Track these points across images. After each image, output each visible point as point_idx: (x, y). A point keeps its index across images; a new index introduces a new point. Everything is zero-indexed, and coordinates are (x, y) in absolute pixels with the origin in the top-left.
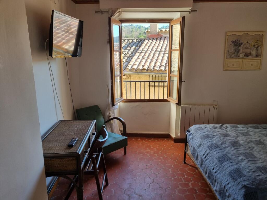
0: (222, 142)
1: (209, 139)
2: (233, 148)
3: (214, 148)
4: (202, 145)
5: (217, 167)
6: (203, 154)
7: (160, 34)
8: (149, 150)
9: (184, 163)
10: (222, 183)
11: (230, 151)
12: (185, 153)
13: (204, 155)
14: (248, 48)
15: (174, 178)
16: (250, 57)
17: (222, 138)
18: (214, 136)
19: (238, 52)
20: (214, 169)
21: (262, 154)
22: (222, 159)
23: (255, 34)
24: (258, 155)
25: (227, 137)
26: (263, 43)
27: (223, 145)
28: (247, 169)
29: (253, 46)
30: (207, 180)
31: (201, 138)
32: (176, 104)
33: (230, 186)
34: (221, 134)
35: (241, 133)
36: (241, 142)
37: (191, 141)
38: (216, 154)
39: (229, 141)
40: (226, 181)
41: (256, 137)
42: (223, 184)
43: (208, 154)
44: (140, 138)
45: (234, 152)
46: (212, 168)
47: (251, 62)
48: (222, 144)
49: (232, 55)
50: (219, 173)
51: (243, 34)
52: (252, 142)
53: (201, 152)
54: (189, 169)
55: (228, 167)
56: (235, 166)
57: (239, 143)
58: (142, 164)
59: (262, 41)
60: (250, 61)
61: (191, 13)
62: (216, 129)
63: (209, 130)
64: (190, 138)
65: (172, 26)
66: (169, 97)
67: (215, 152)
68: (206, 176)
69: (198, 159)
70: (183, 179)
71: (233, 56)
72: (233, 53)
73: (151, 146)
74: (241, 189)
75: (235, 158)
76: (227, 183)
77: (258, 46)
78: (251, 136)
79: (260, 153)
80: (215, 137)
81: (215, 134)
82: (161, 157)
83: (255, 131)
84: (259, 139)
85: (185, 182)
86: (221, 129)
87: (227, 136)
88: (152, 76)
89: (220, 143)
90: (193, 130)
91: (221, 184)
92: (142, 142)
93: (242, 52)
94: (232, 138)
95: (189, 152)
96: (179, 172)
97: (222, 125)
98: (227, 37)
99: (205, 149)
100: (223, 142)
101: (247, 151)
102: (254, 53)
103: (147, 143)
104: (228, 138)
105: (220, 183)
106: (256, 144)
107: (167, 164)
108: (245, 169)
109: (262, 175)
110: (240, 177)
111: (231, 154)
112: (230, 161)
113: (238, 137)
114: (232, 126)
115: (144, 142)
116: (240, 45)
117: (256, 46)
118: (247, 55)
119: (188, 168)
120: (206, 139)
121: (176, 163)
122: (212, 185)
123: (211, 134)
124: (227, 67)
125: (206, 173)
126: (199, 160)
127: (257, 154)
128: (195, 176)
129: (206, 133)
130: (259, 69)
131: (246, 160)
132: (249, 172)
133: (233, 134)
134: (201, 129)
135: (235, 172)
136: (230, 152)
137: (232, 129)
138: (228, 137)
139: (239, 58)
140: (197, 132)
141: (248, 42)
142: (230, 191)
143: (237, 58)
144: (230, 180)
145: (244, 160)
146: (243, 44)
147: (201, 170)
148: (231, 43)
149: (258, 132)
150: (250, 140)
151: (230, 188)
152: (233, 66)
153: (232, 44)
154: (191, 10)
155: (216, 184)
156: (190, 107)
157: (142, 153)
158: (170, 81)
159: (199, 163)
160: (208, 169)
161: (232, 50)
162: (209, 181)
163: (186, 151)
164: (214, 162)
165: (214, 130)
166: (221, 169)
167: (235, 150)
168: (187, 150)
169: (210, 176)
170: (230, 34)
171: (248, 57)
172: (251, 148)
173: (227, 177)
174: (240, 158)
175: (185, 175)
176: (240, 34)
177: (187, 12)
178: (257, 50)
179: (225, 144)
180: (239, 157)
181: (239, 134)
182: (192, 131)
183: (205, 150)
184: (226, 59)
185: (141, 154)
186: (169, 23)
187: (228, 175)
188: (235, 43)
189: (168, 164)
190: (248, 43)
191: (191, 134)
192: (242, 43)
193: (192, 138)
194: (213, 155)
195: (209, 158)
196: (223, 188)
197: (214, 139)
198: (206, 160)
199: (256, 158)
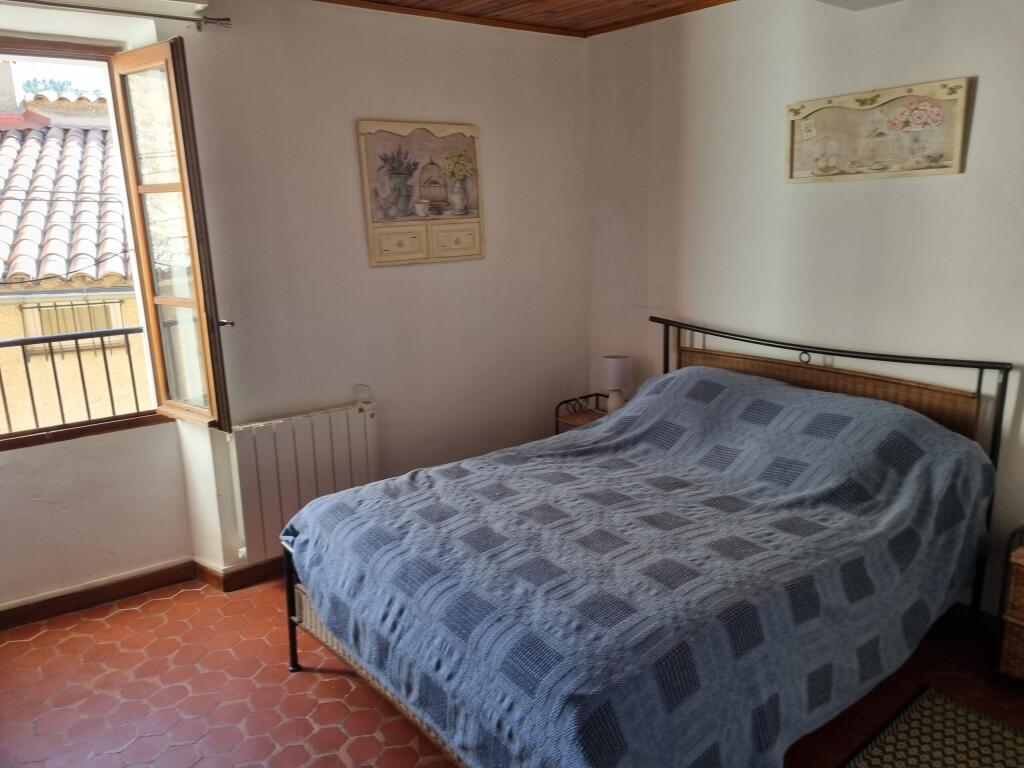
0: (437, 544)
1: (389, 546)
2: (484, 557)
3: (423, 580)
4: (366, 580)
5: (450, 653)
6: (380, 616)
7: (36, 110)
8: (110, 670)
9: (292, 671)
10: (487, 709)
11: (477, 574)
12: (292, 626)
13: (385, 617)
14: (435, 182)
15: (269, 758)
16: (447, 214)
17: (431, 528)
18: (403, 530)
19: (409, 197)
20: (442, 663)
21: (572, 553)
22: (464, 616)
23: (449, 133)
24: (564, 558)
25: (446, 522)
26: (479, 166)
27: (447, 557)
28: (557, 628)
29: (449, 174)
30: (414, 716)
31: (357, 548)
32: (212, 424)
33: (517, 714)
34: (423, 514)
35: (484, 492)
36: (497, 527)
37: (315, 571)
38: (433, 601)
39: (461, 532)
40: (499, 698)
41: (531, 496)
42: (491, 716)
43: (401, 612)
44: (44, 622)
45: (491, 571)
46: (434, 661)
47: (454, 231)
48: (441, 555)
49: (389, 208)
50: (463, 678)
51: (414, 131)
52: (527, 514)
53: (369, 611)
54: (323, 690)
55: (495, 642)
56: (513, 629)
57: (490, 530)
58: (91, 755)
59: (472, 159)
60: (449, 227)
61: (206, 27)
62: (400, 499)
63: (377, 506)
64: (307, 562)
65: (123, 78)
66: (169, 397)
67: (431, 596)
68: (409, 704)
69: (361, 642)
70: (307, 746)
71: (393, 212)
72: (392, 200)
73: (118, 643)
74: (560, 714)
75: (503, 595)
76: (506, 704)
77: (465, 177)
78: (516, 493)
79: (566, 551)
80: (407, 533)
81: (404, 519)
82: (184, 684)
83: (519, 471)
84: (541, 498)
85: (321, 756)
86: (416, 493)
87: (445, 518)
88: (39, 307)
89: (435, 551)
90: (311, 525)
91: (481, 717)
92: (63, 640)
93: (422, 198)
94: (465, 521)
95: (315, 618)
96: (286, 720)
97: (413, 478)
98: (362, 138)
99: (384, 592)
100: (443, 545)
101: (528, 555)
102: (456, 200)
103: (91, 636)
104: (452, 523)
105: (477, 717)
106: (544, 520)
107: (219, 703)
108: (550, 628)
109: (606, 633)
110: (546, 669)
111: (484, 585)
112: (494, 615)
113: (478, 509)
114: (445, 473)
115: (74, 635)
116: (410, 170)
117: (459, 175)
118: (437, 208)
119: (314, 686)
120: (378, 552)
121: (258, 686)
122: (444, 728)
123: (392, 524)
124: (381, 254)
125: (409, 690)
126: (368, 645)
127: (560, 557)
128: (352, 709)
129: (371, 524)
130: (480, 256)
131: (540, 594)
132: (565, 637)
133: (462, 503)
134: (342, 510)
135: (524, 653)
136: (477, 578)
137: (452, 482)
138: (452, 519)
139: (416, 218)
140: (331, 530)
141: (435, 161)
142: (524, 735)
143: (407, 218)
144: (513, 690)
145: (534, 593)
146: (420, 166)
147: (383, 682)
148: (381, 163)
149: (530, 473)
150: (517, 509)
151: (521, 720)
152: (400, 249)
153: (383, 167)
154: (205, 18)
155: (461, 721)
156: (269, 427)
157: (81, 698)
158: (161, 329)
159: (370, 655)
160: (415, 671)
161: (386, 193)
162: (424, 718)
163: (295, 619)
164: (434, 638)
165: (393, 502)
166: (467, 656)
167: (493, 565)
168: (301, 615)
169: (430, 694)
170: (373, 128)
171: (440, 214)
172: (533, 540)
173: (501, 682)
174: (519, 590)
175: (311, 721)
176: (405, 130)
177: (187, 23)
178: (464, 189)
179: (451, 549)
180: (512, 587)
181: (480, 498)
182: (311, 529)
183: (387, 598)
184: (374, 222)
185: (75, 706)
186: (105, 64)
187: (501, 673)
188: (394, 165)
189: (223, 704)
190: (432, 163)
191: (306, 542)
192: (416, 165)
193: (317, 561)
194: (424, 608)
195: (409, 627)
196: (494, 731)
197: (407, 540)
198: (399, 638)
199: (562, 572)
